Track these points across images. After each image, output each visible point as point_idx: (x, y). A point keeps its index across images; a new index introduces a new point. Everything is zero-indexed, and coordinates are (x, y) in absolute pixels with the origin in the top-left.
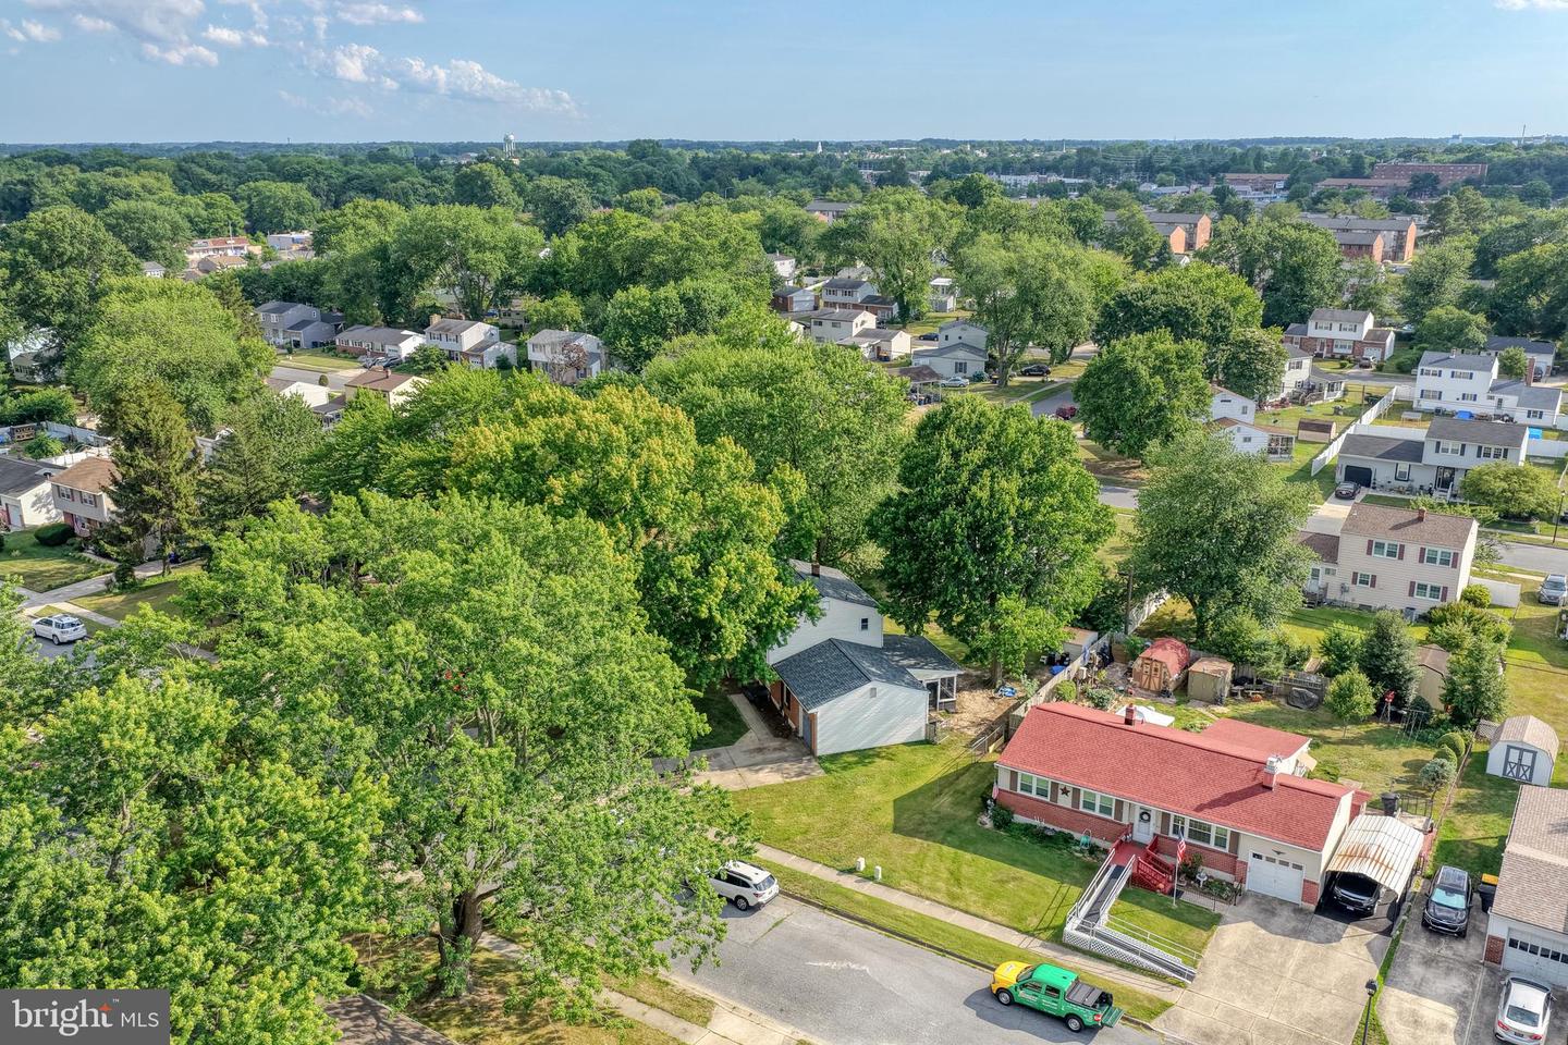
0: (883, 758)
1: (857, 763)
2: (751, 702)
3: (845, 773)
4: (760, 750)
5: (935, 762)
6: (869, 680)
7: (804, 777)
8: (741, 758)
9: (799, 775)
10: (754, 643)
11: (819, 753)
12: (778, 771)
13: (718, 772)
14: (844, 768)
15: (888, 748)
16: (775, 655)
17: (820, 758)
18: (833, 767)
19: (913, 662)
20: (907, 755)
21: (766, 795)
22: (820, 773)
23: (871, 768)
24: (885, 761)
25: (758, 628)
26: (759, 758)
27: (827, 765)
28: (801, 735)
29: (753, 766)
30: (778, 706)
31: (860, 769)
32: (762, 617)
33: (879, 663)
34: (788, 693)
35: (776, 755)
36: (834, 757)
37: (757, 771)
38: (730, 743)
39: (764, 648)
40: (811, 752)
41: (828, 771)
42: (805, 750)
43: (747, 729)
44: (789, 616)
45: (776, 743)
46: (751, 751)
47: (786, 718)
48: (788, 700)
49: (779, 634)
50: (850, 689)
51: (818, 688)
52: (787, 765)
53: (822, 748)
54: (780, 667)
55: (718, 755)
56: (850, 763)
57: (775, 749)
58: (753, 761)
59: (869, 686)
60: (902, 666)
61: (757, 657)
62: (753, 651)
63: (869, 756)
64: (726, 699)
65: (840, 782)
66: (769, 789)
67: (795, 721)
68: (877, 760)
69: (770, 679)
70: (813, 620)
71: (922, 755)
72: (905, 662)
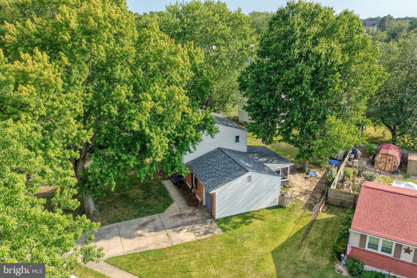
0: (256, 218)
1: (241, 223)
2: (175, 184)
3: (234, 231)
4: (180, 216)
5: (289, 221)
6: (247, 171)
7: (209, 235)
8: (168, 222)
9: (206, 233)
10: (175, 150)
11: (217, 217)
12: (192, 230)
13: (154, 233)
14: (234, 227)
15: (258, 211)
16: (187, 158)
17: (217, 220)
18: (227, 227)
19: (265, 160)
20: (270, 216)
21: (184, 251)
22: (218, 231)
23: (251, 227)
24: (258, 221)
25: (177, 140)
26: (179, 221)
27: (223, 225)
28: (204, 204)
29: (176, 228)
30: (190, 187)
31: (244, 228)
32: (180, 132)
33: (249, 160)
34: (196, 179)
35: (190, 219)
36: (226, 220)
37: (179, 231)
38: (162, 211)
39: (181, 153)
40: (212, 216)
41: (224, 230)
42: (207, 215)
43: (172, 201)
44: (196, 132)
45: (190, 211)
46: (174, 217)
47: (194, 194)
48: (196, 184)
49: (190, 144)
50: (236, 177)
51: (214, 177)
52: (197, 226)
53: (219, 214)
54: (190, 165)
55: (154, 220)
56: (237, 223)
57: (190, 215)
58: (176, 223)
59: (247, 175)
60: (261, 162)
61: (177, 159)
62: (174, 155)
63: (248, 218)
64: (160, 183)
65: (233, 238)
66: (186, 245)
67: (201, 196)
68: (253, 220)
69: (185, 172)
70: (211, 134)
71: (279, 216)
72: (261, 160)
